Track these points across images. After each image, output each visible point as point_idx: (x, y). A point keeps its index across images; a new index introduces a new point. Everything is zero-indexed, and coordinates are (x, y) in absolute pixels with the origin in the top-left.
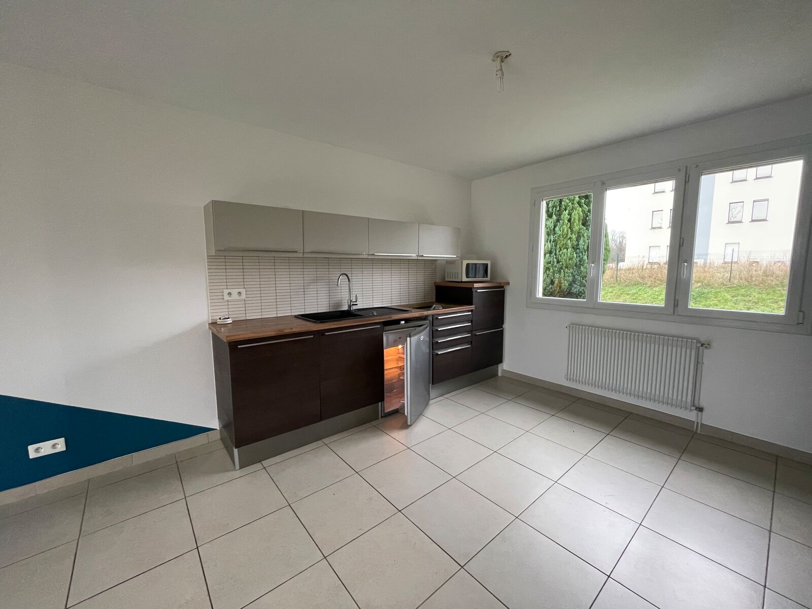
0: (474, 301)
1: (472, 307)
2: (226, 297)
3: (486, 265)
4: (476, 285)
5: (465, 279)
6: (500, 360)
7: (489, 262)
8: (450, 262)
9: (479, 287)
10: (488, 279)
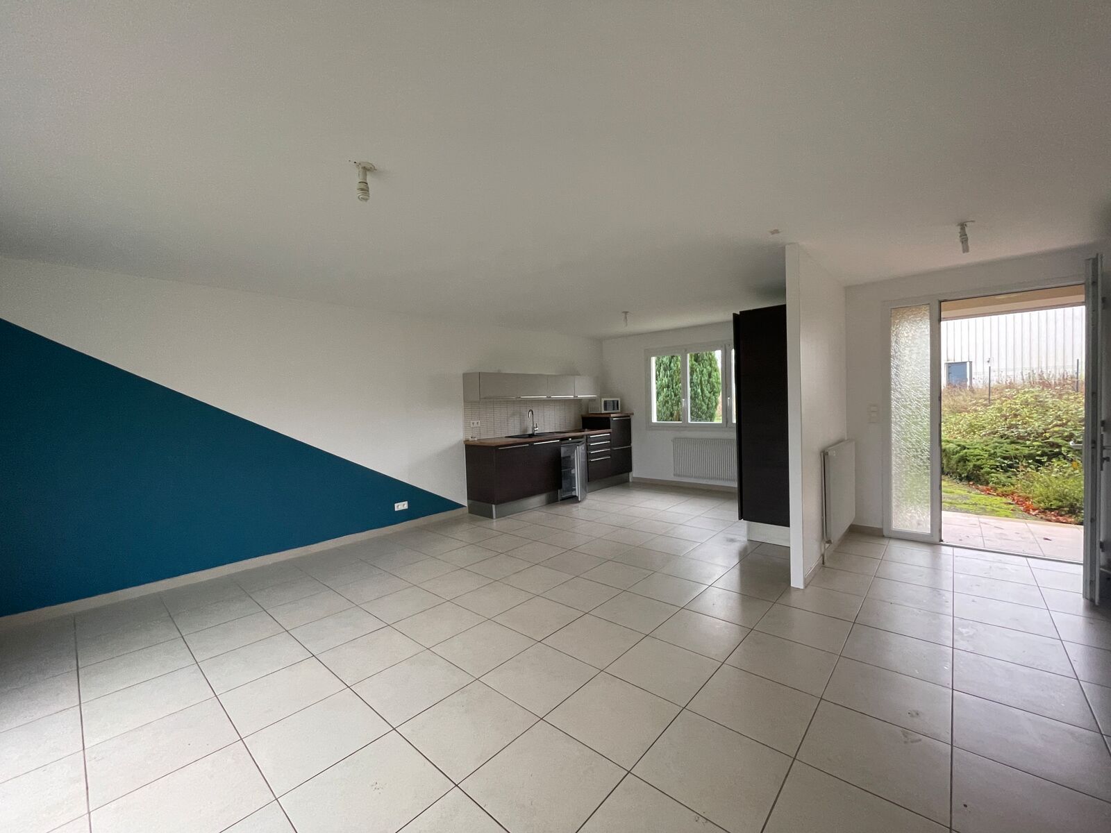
0: (611, 426)
1: (610, 430)
2: (472, 426)
3: (618, 402)
4: (612, 415)
5: (603, 411)
6: (630, 469)
7: (619, 399)
8: (591, 400)
9: (614, 417)
10: (619, 411)
